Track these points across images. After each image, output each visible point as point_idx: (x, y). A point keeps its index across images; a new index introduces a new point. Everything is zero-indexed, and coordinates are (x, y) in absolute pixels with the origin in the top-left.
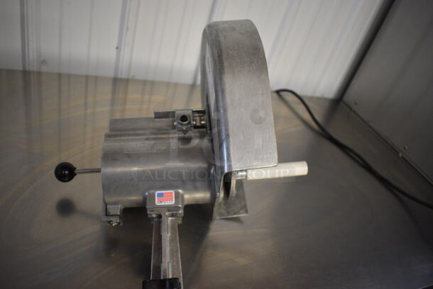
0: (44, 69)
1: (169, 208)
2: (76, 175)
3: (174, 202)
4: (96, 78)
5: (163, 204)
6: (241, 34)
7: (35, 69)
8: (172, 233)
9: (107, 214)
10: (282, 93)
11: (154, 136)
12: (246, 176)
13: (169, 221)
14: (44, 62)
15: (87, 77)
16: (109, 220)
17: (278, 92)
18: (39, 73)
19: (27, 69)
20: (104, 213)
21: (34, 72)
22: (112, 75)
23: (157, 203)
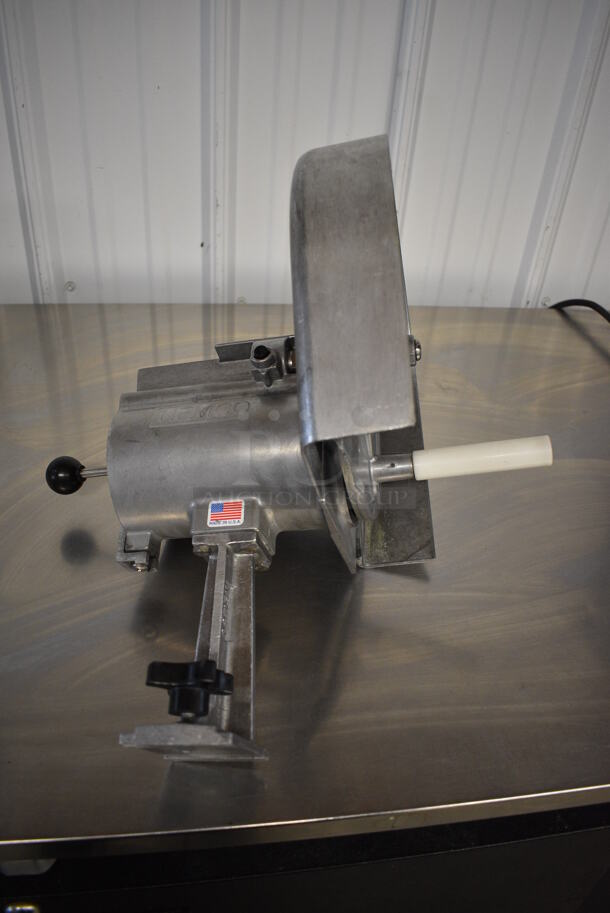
0: (71, 298)
1: (233, 534)
2: (85, 479)
3: (242, 521)
4: (170, 307)
5: (222, 524)
6: (354, 161)
7: (54, 299)
8: (240, 585)
9: (127, 550)
10: (569, 309)
11: (210, 394)
12: (412, 471)
13: (235, 560)
14: (71, 286)
15: (152, 306)
16: (129, 560)
17: (559, 307)
18: (63, 307)
19: (41, 302)
20: (121, 548)
21: (52, 306)
22: (199, 299)
23: (210, 523)
